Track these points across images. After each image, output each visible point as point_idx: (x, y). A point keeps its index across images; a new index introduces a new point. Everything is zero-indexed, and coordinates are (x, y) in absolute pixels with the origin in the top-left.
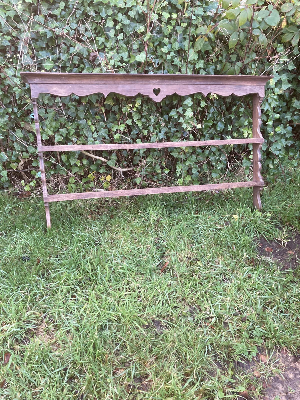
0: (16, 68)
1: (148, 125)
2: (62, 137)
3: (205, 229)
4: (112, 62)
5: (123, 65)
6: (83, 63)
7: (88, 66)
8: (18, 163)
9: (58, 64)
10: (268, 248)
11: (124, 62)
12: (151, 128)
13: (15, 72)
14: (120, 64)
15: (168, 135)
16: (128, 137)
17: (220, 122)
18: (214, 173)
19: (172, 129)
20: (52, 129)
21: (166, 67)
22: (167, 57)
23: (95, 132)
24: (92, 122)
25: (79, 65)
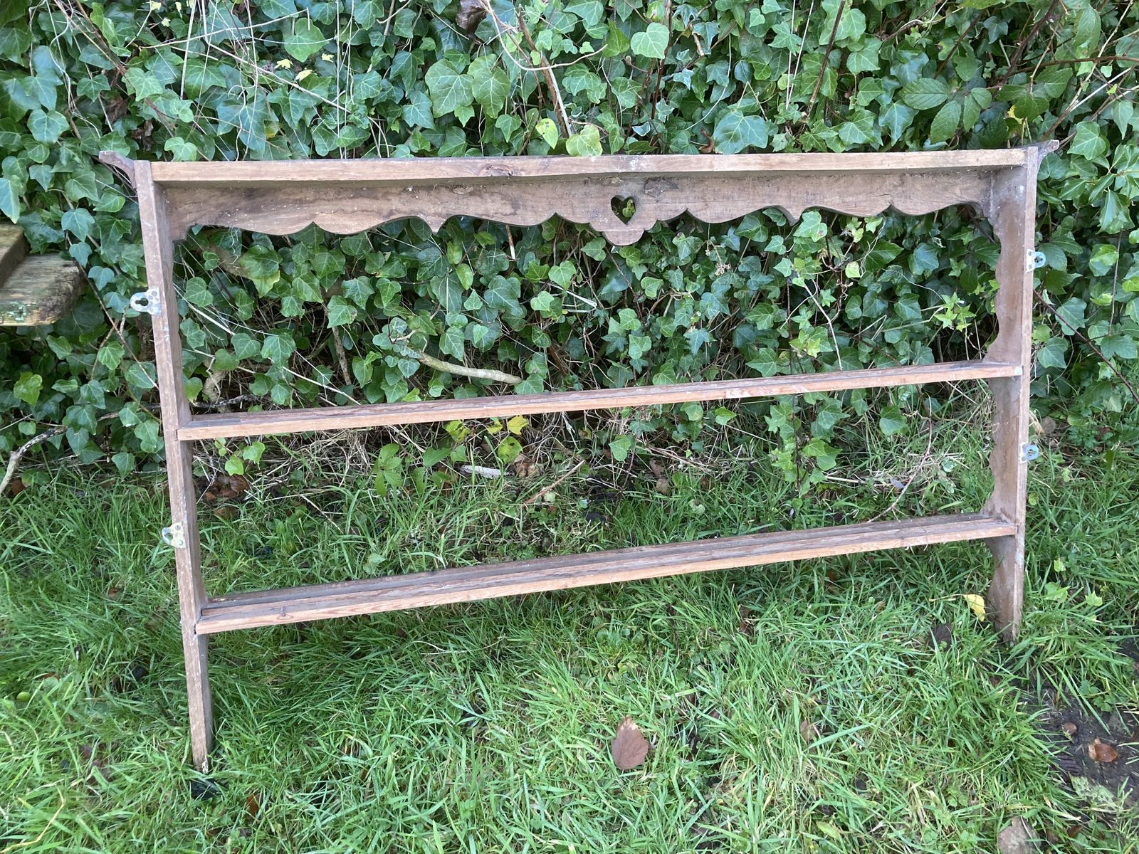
0: (182, 54)
1: (664, 265)
2: (354, 309)
3: (866, 658)
4: (545, 38)
5: (582, 51)
6: (431, 33)
7: (451, 46)
8: (204, 380)
9: (337, 37)
10: (1097, 741)
11: (589, 38)
12: (676, 277)
13: (179, 67)
14: (569, 46)
15: (736, 295)
16: (592, 297)
17: (923, 245)
18: (889, 417)
19: (752, 278)
20: (317, 282)
21: (744, 52)
22: (748, 16)
23: (474, 292)
24: (464, 253)
25: (417, 41)
